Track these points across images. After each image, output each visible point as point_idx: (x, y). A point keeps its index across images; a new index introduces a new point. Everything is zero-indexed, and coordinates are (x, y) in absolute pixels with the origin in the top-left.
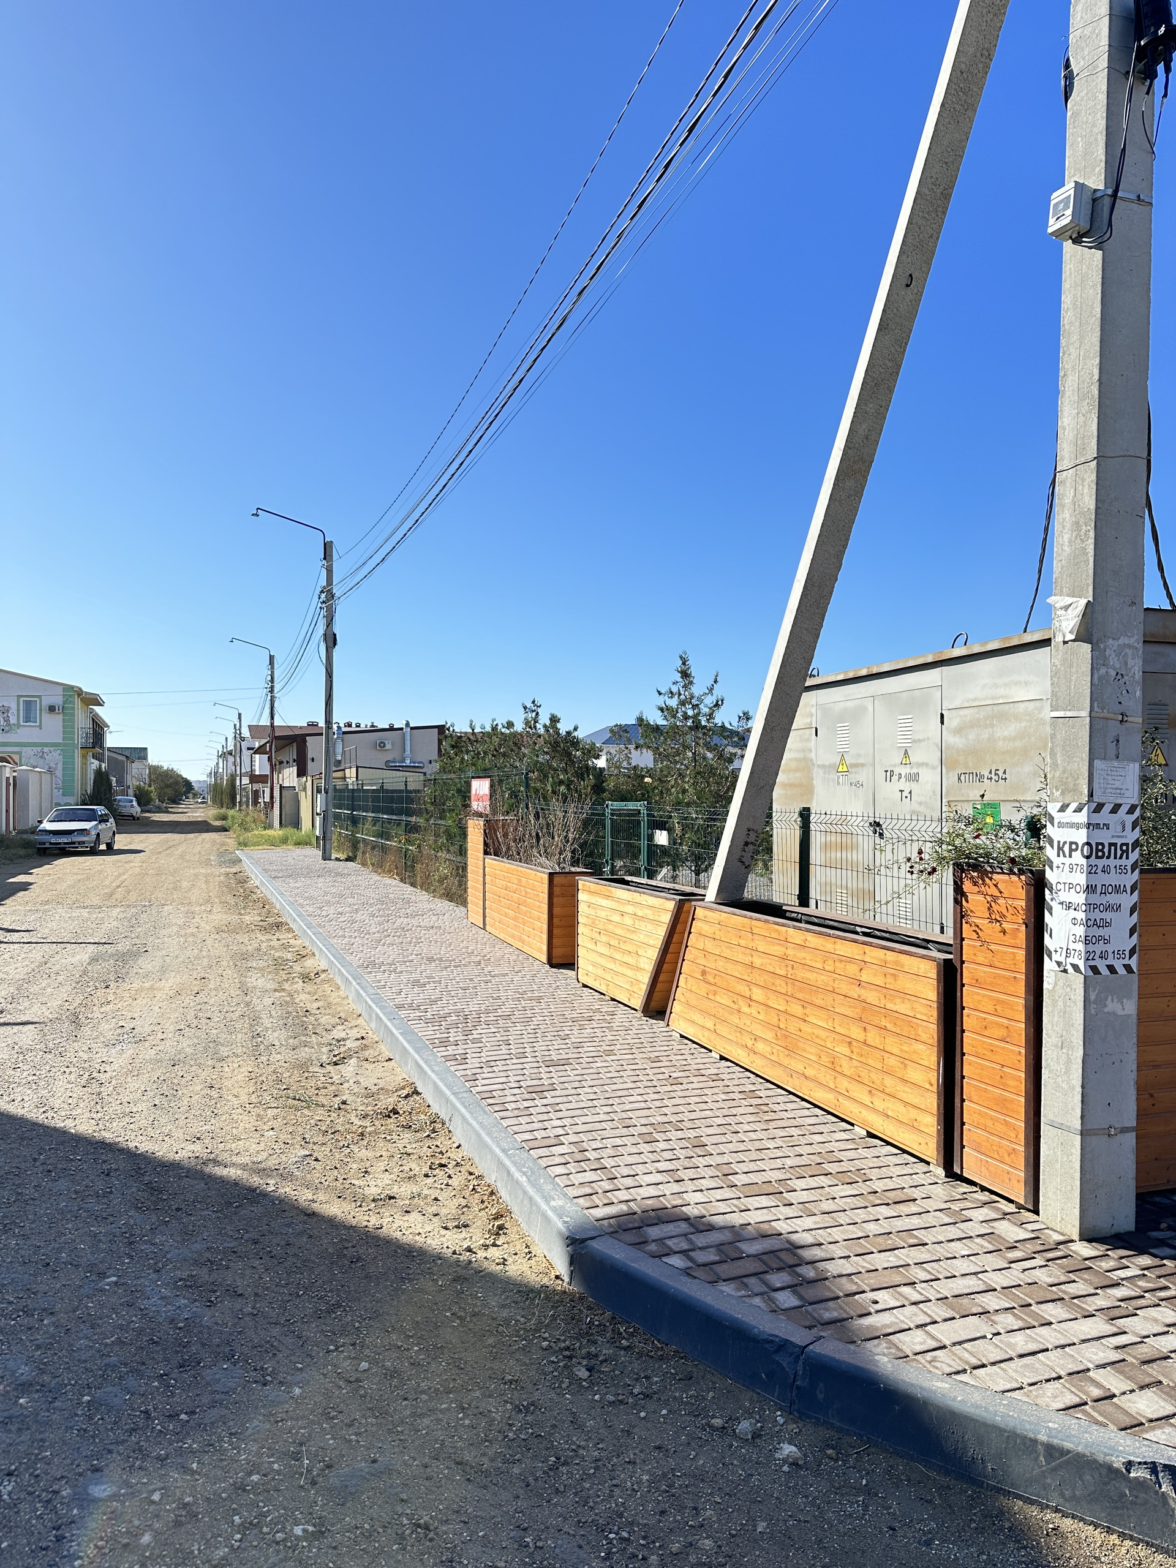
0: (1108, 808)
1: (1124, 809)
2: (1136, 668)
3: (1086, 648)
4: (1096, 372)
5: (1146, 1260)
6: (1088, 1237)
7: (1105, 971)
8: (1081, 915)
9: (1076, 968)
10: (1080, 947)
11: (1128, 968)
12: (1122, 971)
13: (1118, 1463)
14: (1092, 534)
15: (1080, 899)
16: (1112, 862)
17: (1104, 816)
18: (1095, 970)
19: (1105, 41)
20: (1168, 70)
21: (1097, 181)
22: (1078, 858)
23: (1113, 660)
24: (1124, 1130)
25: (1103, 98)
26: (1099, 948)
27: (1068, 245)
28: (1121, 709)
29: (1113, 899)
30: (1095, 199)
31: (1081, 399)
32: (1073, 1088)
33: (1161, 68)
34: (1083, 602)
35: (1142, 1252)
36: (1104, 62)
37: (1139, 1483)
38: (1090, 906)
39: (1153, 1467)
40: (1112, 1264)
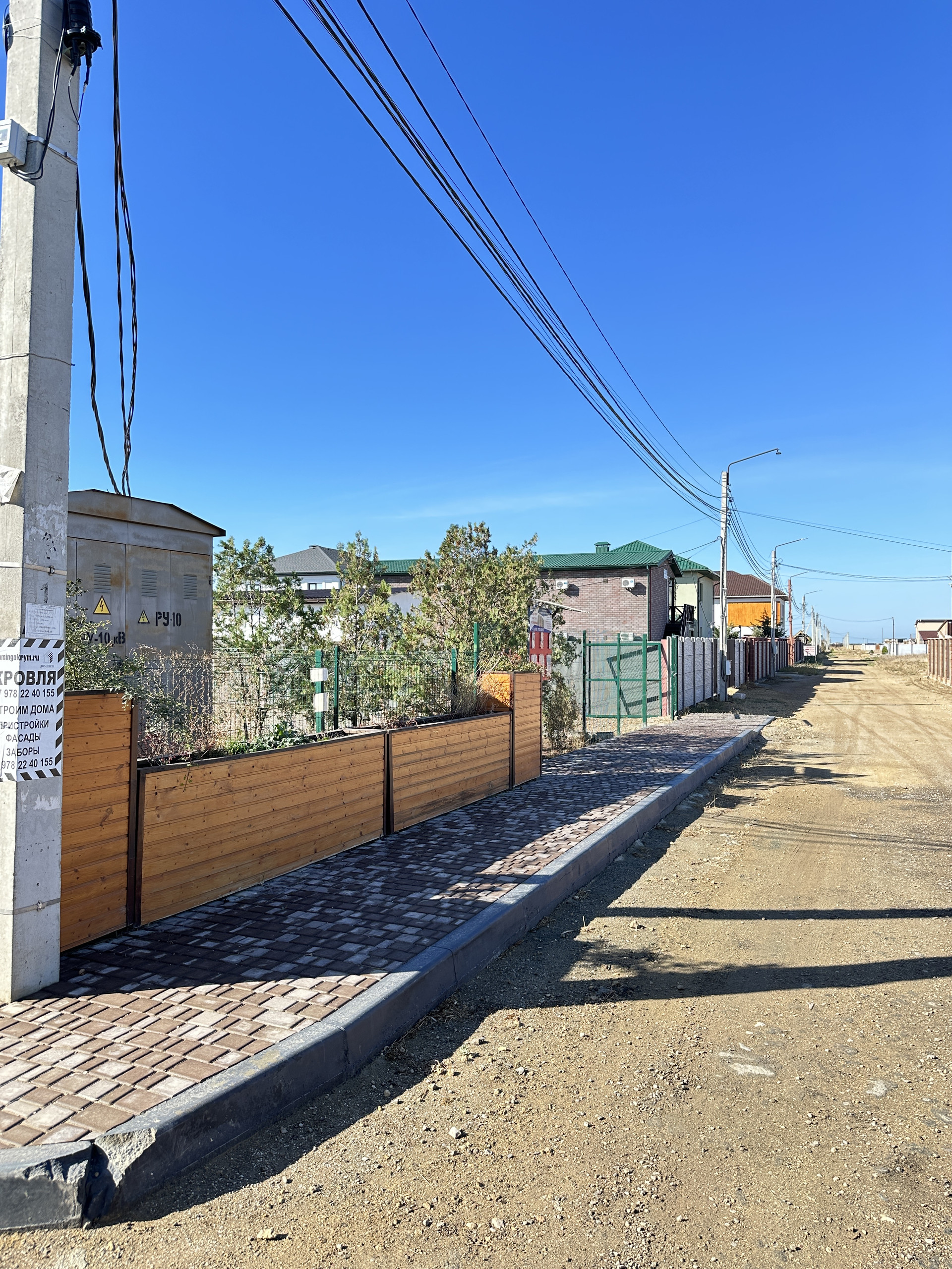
0: (38, 643)
1: (52, 644)
2: (62, 531)
3: (19, 510)
4: (29, 283)
5: (66, 1002)
6: (17, 998)
7: (34, 776)
8: (14, 732)
9: (9, 776)
10: (13, 758)
11: (55, 772)
12: (48, 775)
13: (19, 1174)
14: (25, 417)
15: (14, 718)
16: (41, 687)
17: (35, 650)
18: (26, 776)
19: (38, 15)
20: (89, 63)
21: (31, 127)
22: (12, 685)
23: (42, 522)
24: (50, 903)
25: (37, 60)
26: (29, 758)
27: (6, 171)
28: (49, 563)
29: (41, 717)
30: (29, 142)
31: (17, 303)
32: (7, 877)
34: (17, 472)
35: (61, 996)
36: (37, 32)
37: (38, 1182)
38: (22, 724)
39: (47, 1166)
40: (36, 1013)
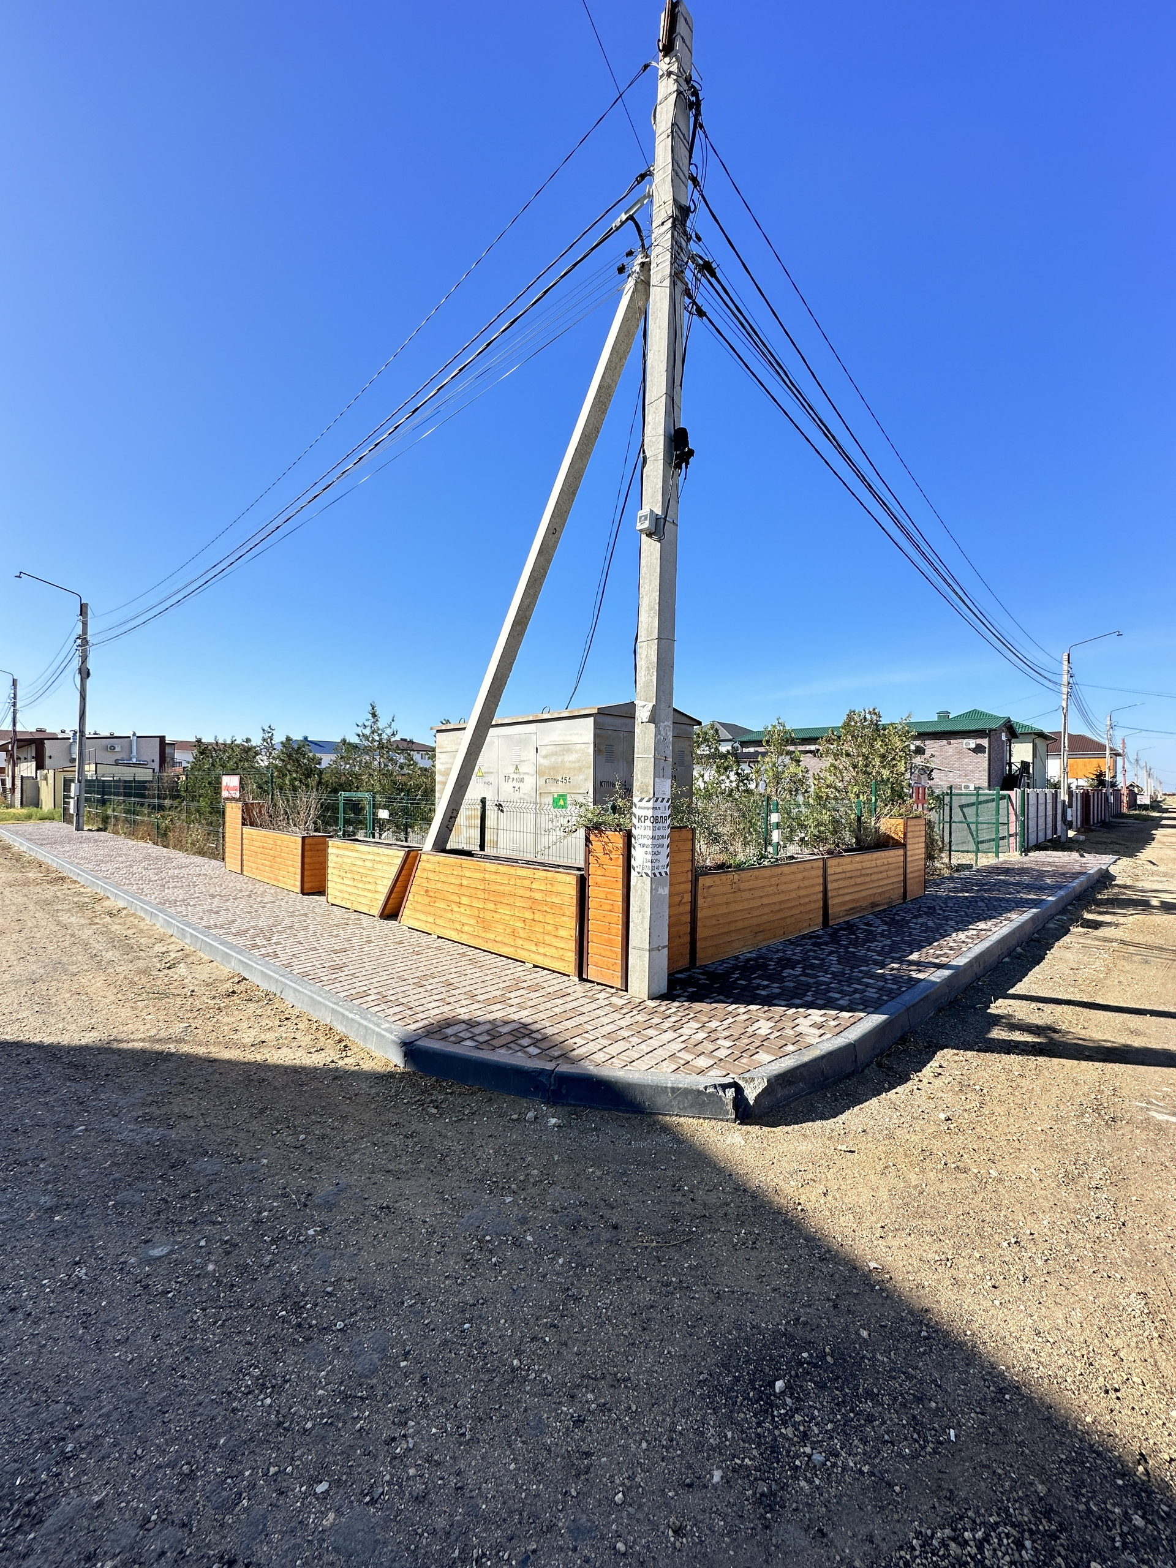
0: (660, 800)
1: (666, 800)
2: (670, 734)
3: (653, 725)
4: (657, 599)
5: (676, 1004)
6: (651, 998)
7: (658, 875)
8: (649, 850)
9: (647, 874)
10: (649, 864)
11: (666, 872)
12: (664, 874)
13: (702, 1088)
14: (655, 673)
15: (650, 842)
16: (661, 825)
17: (659, 804)
18: (654, 874)
19: (662, 447)
20: (686, 468)
21: (658, 511)
22: (648, 823)
23: (662, 732)
24: (664, 947)
25: (661, 472)
26: (656, 865)
27: (644, 536)
28: (664, 755)
29: (661, 842)
30: (657, 519)
31: (650, 610)
32: (645, 930)
33: (684, 464)
34: (651, 705)
35: (674, 1001)
36: (661, 456)
37: (711, 1094)
38: (654, 845)
39: (715, 1087)
40: (664, 1008)
